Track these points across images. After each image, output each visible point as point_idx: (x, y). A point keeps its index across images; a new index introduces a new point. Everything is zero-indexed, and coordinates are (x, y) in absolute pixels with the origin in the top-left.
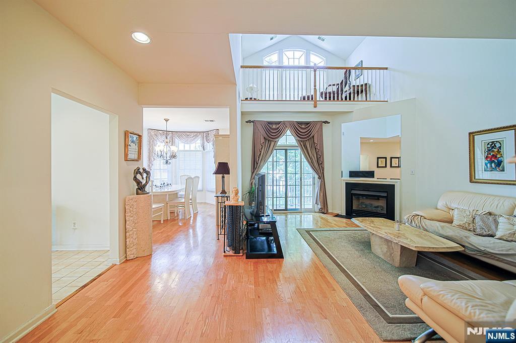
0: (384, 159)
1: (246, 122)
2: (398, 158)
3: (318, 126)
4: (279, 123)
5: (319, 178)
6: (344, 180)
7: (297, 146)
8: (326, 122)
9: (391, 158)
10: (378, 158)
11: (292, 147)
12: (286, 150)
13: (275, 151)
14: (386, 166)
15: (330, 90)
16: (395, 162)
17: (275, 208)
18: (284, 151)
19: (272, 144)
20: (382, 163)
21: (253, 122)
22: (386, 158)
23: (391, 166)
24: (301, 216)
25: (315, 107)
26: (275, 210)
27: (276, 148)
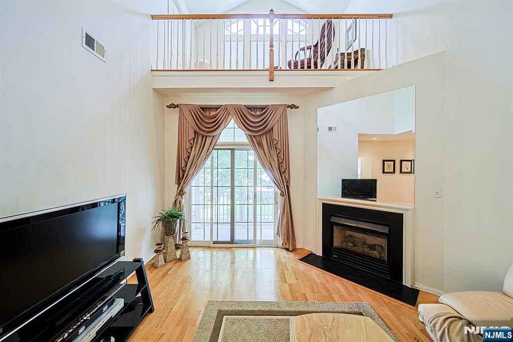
0: (392, 163)
1: (167, 107)
2: (411, 161)
3: (279, 112)
4: (216, 108)
5: (282, 195)
6: (319, 199)
7: (247, 145)
8: (293, 107)
9: (401, 161)
10: (384, 161)
11: (241, 146)
12: (232, 150)
13: (215, 152)
14: (394, 172)
15: (302, 56)
16: (406, 166)
17: (215, 239)
18: (230, 151)
19: (209, 140)
20: (389, 167)
21: (177, 106)
22: (394, 161)
23: (401, 172)
24: (255, 252)
25: (272, 80)
26: (214, 243)
27: (215, 147)
